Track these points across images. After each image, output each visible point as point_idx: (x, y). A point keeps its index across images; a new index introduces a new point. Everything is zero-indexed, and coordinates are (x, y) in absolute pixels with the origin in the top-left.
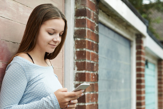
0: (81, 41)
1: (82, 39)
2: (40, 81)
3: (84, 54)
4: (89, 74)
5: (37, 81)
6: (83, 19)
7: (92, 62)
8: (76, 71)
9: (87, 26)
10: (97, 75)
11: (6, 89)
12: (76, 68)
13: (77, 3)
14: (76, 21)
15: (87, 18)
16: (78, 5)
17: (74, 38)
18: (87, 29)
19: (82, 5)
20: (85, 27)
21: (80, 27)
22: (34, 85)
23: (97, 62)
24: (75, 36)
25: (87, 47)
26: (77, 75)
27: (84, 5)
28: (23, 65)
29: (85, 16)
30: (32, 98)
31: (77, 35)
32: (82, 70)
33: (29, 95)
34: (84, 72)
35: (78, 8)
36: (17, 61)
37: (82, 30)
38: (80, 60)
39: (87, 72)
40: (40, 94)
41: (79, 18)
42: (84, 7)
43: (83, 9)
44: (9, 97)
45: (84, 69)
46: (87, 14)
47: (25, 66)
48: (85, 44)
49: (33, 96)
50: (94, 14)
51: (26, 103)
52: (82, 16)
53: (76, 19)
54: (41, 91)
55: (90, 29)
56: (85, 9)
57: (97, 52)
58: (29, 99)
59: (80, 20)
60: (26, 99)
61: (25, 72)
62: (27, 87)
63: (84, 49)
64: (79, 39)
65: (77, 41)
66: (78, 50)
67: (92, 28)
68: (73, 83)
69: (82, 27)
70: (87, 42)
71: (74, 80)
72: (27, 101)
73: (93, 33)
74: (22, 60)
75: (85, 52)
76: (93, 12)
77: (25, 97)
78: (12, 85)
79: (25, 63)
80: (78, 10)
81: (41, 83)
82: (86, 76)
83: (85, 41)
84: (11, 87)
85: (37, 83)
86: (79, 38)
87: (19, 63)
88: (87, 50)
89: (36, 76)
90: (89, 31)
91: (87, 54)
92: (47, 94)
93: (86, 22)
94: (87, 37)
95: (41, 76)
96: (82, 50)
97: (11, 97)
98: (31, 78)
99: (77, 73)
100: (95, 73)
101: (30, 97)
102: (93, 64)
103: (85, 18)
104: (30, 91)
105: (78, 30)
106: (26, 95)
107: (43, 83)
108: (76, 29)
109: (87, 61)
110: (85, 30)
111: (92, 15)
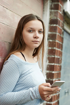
0: (52, 42)
1: (53, 41)
2: (29, 75)
3: (54, 52)
4: (56, 66)
5: (27, 74)
6: (55, 26)
7: (59, 57)
8: (48, 63)
9: (57, 32)
10: (61, 66)
11: (3, 80)
12: (48, 61)
13: (51, 15)
14: (50, 28)
15: (58, 25)
16: (52, 16)
17: (48, 39)
18: (57, 34)
19: (55, 16)
20: (56, 32)
21: (53, 32)
22: (24, 77)
23: (61, 57)
24: (48, 38)
25: (56, 47)
26: (48, 67)
27: (57, 16)
28: (17, 62)
29: (56, 24)
30: (22, 88)
31: (50, 38)
32: (52, 63)
33: (21, 85)
34: (53, 64)
35: (52, 18)
36: (13, 59)
37: (54, 34)
38: (51, 56)
39: (55, 64)
40: (29, 85)
41: (52, 25)
42: (57, 17)
43: (55, 19)
44: (5, 86)
45: (54, 62)
46: (58, 23)
47: (19, 64)
48: (55, 45)
49: (24, 86)
50: (62, 23)
51: (17, 91)
52: (54, 24)
53: (50, 26)
54: (29, 83)
55: (59, 34)
56: (57, 19)
57: (62, 50)
58: (20, 88)
59: (53, 27)
60: (17, 87)
61: (18, 68)
62: (19, 79)
63: (55, 48)
64: (51, 41)
65: (50, 42)
66: (50, 48)
67: (60, 33)
68: (45, 72)
69: (54, 32)
70: (57, 43)
71: (46, 70)
72: (19, 89)
73: (60, 36)
74: (17, 59)
75: (55, 50)
76: (61, 22)
77: (17, 86)
78: (8, 77)
79: (19, 61)
80: (52, 19)
81: (30, 76)
82: (55, 67)
83: (55, 42)
84: (7, 79)
85: (27, 76)
86: (51, 39)
87: (14, 60)
88: (57, 49)
89: (26, 71)
90: (58, 35)
91: (56, 51)
92: (34, 85)
93: (57, 29)
94: (57, 40)
95: (30, 71)
96: (53, 48)
97: (6, 86)
98: (23, 72)
99: (48, 65)
100: (60, 65)
101: (21, 87)
102: (59, 58)
103: (56, 26)
104: (21, 82)
105: (51, 34)
106: (18, 84)
107: (31, 76)
108: (50, 33)
109: (56, 57)
110: (56, 34)
111: (61, 24)
